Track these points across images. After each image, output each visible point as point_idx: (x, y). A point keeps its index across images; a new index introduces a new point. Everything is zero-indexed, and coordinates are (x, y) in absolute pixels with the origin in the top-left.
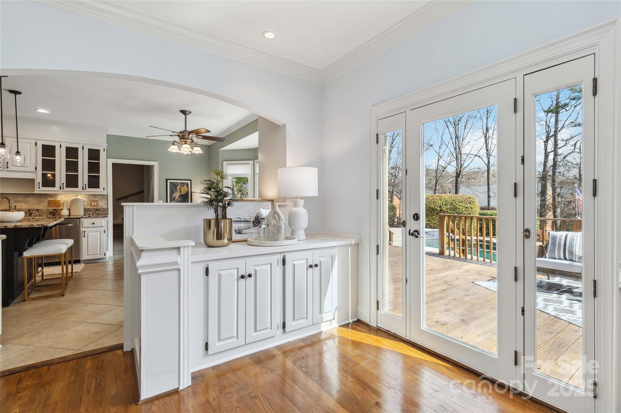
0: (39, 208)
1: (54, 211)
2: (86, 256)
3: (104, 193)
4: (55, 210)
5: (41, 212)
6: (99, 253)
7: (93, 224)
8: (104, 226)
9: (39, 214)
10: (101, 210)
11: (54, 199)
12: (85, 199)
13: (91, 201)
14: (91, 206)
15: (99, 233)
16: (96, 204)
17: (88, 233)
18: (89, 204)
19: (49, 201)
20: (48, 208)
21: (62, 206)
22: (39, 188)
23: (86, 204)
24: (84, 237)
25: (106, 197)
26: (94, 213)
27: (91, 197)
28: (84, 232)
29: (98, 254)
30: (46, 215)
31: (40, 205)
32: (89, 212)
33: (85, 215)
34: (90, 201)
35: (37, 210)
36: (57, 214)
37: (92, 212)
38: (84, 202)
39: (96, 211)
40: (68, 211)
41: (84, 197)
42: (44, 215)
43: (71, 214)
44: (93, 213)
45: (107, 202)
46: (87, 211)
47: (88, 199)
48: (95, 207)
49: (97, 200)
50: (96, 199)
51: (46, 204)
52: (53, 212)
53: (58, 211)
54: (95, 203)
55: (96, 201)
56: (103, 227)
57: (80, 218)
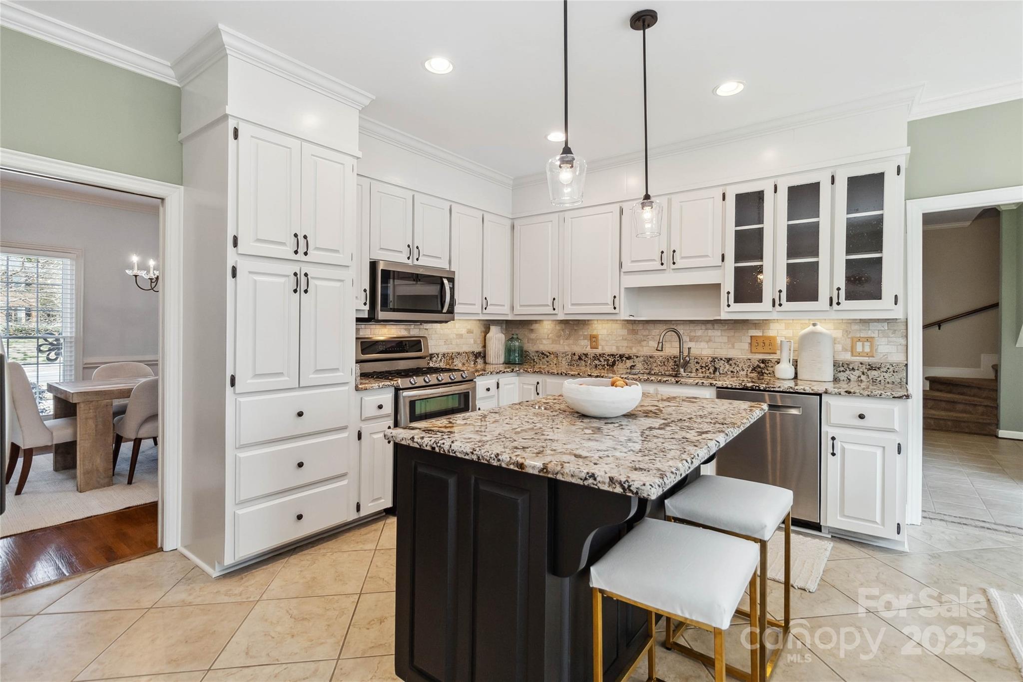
0: (731, 354)
1: (762, 365)
2: (838, 518)
3: (897, 313)
4: (763, 361)
5: (735, 364)
6: (878, 519)
7: (862, 417)
8: (897, 427)
9: (731, 369)
10: (885, 370)
11: (761, 334)
12: (838, 334)
13: (854, 341)
14: (852, 355)
15: (879, 452)
16: (867, 349)
17: (846, 446)
18: (849, 348)
19: (751, 337)
20: (749, 357)
21: (778, 352)
22: (729, 306)
23: (839, 347)
24: (833, 454)
25: (903, 327)
26: (863, 378)
27: (855, 327)
28: (833, 439)
29: (875, 522)
30: (744, 373)
31: (733, 347)
32: (848, 372)
33: (836, 380)
34: (852, 339)
35: (729, 360)
36: (766, 371)
37: (857, 373)
38: (834, 341)
39: (869, 370)
40: (793, 367)
41: (835, 329)
42: (742, 373)
43: (799, 377)
44: (859, 377)
45: (903, 342)
46: (842, 369)
47: (847, 332)
48: (866, 360)
49: (875, 336)
50: (870, 334)
51: (746, 346)
52: (760, 367)
53: (770, 364)
54: (867, 344)
55: (869, 339)
56: (892, 431)
57: (820, 395)
